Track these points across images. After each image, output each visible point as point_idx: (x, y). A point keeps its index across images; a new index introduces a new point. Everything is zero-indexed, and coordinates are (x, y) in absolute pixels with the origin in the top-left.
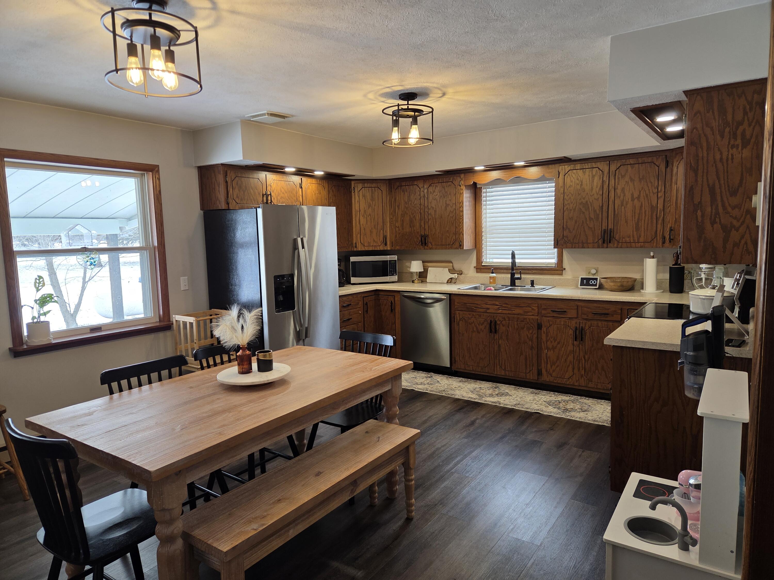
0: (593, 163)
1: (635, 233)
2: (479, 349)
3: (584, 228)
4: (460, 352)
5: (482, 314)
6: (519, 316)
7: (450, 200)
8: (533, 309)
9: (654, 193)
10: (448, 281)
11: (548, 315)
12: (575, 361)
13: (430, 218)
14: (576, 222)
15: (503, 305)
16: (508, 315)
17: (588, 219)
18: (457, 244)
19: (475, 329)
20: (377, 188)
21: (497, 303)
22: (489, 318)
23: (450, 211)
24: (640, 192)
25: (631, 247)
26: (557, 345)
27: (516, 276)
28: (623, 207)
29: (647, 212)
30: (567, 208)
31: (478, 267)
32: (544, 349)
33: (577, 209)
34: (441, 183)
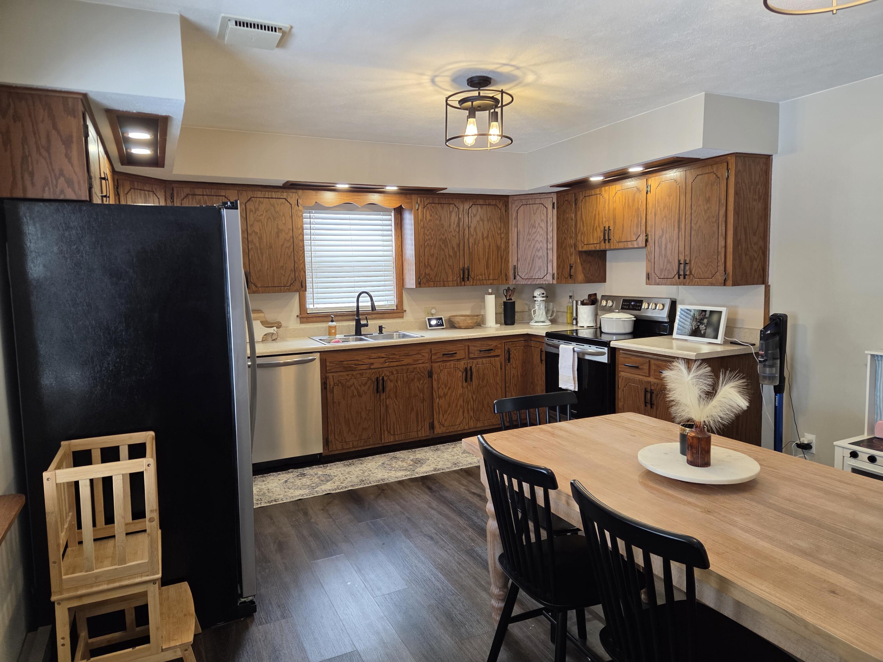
0: (450, 199)
1: (486, 271)
2: (361, 417)
3: (444, 265)
4: (336, 428)
5: (364, 371)
6: (408, 367)
7: (285, 224)
8: (423, 356)
9: (498, 234)
10: (263, 338)
11: (439, 360)
12: (464, 404)
13: (252, 248)
14: (437, 259)
15: (390, 357)
16: (396, 368)
17: (447, 256)
18: (297, 285)
19: (355, 393)
20: (151, 193)
21: (383, 355)
22: (373, 375)
23: (285, 239)
24: (488, 232)
25: (484, 284)
26: (448, 391)
27: (363, 322)
28: (476, 246)
29: (494, 252)
30: (428, 244)
31: (304, 315)
32: (436, 399)
33: (437, 246)
34: (268, 198)
